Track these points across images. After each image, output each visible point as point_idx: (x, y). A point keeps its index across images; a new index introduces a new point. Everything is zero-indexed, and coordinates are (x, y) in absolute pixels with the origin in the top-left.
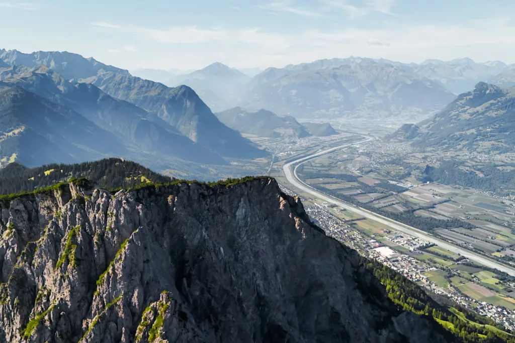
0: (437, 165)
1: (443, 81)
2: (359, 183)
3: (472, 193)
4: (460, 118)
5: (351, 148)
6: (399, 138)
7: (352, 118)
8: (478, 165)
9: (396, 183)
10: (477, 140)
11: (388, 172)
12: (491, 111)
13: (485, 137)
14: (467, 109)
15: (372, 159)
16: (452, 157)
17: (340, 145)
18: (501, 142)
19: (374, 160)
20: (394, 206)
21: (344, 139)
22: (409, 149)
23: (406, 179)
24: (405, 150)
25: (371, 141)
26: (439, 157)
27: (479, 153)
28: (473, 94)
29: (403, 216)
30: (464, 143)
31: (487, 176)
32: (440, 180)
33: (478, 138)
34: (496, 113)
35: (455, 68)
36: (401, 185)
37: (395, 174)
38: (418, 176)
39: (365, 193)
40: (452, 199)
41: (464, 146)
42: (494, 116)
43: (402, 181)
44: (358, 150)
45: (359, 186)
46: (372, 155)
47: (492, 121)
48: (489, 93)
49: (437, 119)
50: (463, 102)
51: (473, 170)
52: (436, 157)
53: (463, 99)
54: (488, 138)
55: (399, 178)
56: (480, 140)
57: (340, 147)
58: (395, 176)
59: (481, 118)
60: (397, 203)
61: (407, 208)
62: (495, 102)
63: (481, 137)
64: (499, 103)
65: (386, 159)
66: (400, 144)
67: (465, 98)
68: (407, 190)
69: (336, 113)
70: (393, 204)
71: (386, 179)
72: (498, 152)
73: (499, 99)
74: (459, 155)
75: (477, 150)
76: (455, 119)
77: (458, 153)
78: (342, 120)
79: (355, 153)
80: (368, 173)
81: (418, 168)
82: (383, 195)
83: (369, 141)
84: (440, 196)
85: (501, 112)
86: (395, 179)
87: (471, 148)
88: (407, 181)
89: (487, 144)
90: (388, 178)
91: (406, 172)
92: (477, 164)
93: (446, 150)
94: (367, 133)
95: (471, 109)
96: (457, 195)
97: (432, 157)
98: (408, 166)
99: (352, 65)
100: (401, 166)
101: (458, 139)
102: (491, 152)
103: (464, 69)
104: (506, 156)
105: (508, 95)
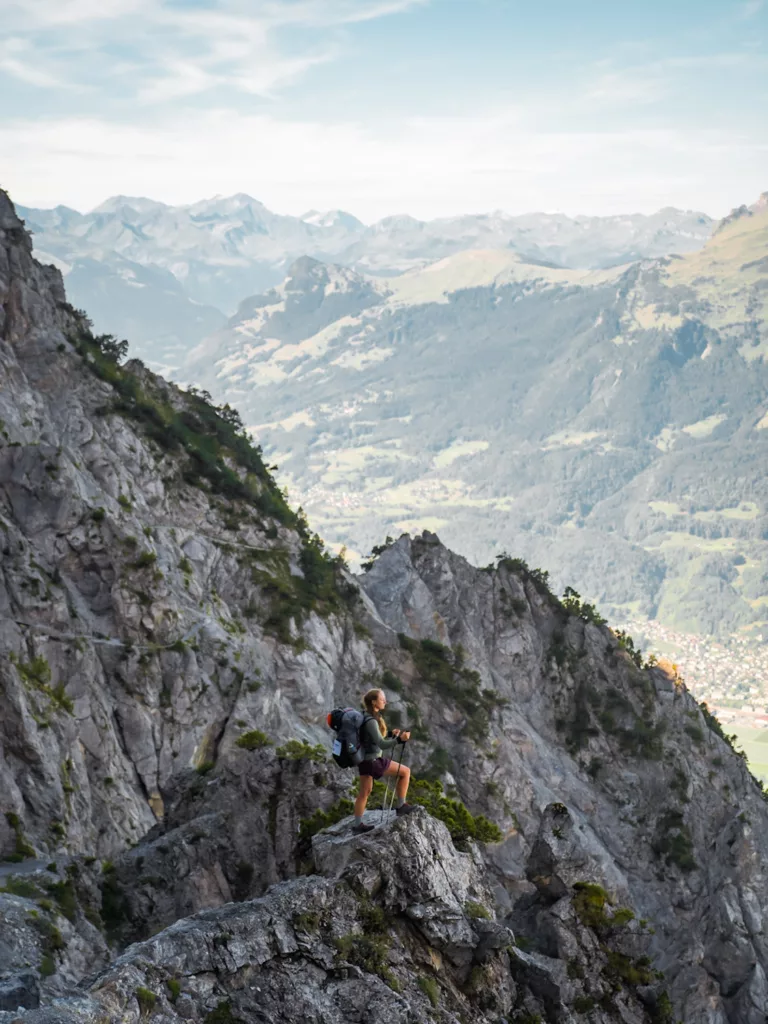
1: (179, 271)
4: (252, 379)
8: (336, 525)
10: (319, 449)
12: (348, 353)
13: (343, 435)
14: (273, 351)
18: (394, 446)
27: (333, 487)
28: (284, 296)
33: (321, 441)
34: (364, 357)
35: (211, 226)
42: (360, 368)
47: (355, 382)
48: (332, 295)
50: (257, 324)
53: (254, 316)
54: (351, 437)
56: (330, 446)
59: (320, 376)
62: (354, 322)
63: (330, 436)
64: (371, 327)
67: (260, 311)
72: (389, 480)
73: (365, 312)
75: (324, 478)
76: (238, 383)
85: (378, 354)
87: (302, 474)
89: (353, 458)
92: (330, 521)
95: (286, 347)
102: (368, 481)
103: (239, 233)
104: (414, 492)
105: (391, 299)
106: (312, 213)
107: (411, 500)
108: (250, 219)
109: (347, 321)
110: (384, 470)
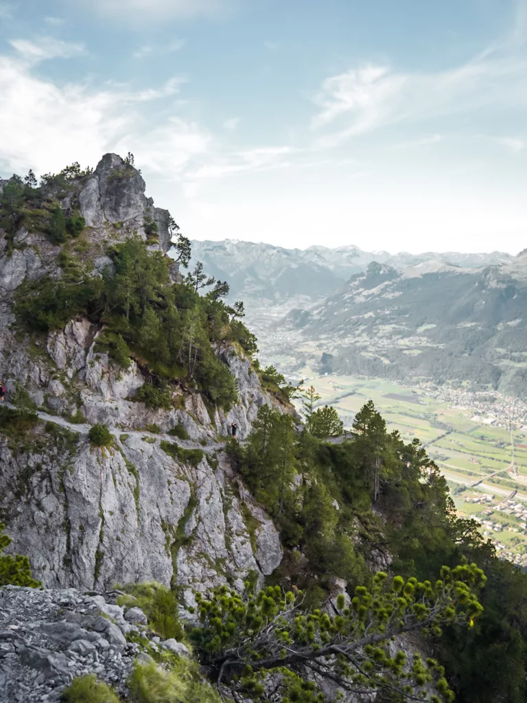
0: (335, 353)
1: (331, 267)
3: (378, 384)
4: (354, 301)
6: (288, 326)
8: (382, 350)
9: (287, 375)
10: (376, 325)
11: (277, 364)
12: (387, 293)
13: (385, 321)
14: (361, 292)
16: (351, 344)
18: (402, 325)
22: (300, 338)
23: (299, 371)
24: (295, 339)
26: (336, 344)
27: (381, 338)
28: (366, 274)
30: (362, 327)
31: (393, 361)
32: (339, 371)
33: (377, 322)
34: (392, 295)
35: (342, 254)
36: (294, 378)
37: (285, 365)
38: (314, 366)
40: (357, 392)
41: (363, 331)
42: (391, 298)
43: (295, 373)
47: (389, 303)
48: (382, 274)
49: (330, 303)
50: (356, 283)
51: (376, 356)
52: (334, 345)
53: (356, 280)
55: (291, 370)
56: (380, 324)
58: (285, 368)
59: (378, 300)
62: (390, 283)
63: (380, 320)
64: (395, 285)
65: (274, 350)
66: (288, 333)
67: (358, 279)
72: (401, 336)
73: (394, 280)
74: (358, 342)
75: (378, 335)
76: (349, 302)
77: (357, 339)
81: (313, 357)
84: (342, 388)
85: (397, 294)
86: (285, 371)
87: (370, 333)
88: (300, 373)
89: (388, 328)
91: (299, 362)
92: (380, 349)
93: (343, 337)
95: (367, 291)
96: (361, 386)
97: (329, 345)
98: (300, 355)
99: (228, 247)
100: (292, 355)
101: (357, 324)
102: (393, 336)
103: (351, 256)
104: (409, 341)
105: (403, 276)
106: (374, 251)
107: (408, 343)
108: (355, 253)
109: (386, 283)
110: (399, 332)
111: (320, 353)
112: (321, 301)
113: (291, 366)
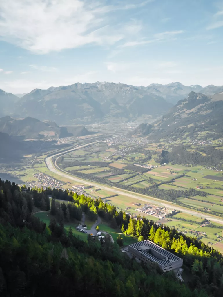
0: (170, 150)
1: (164, 97)
2: (110, 167)
3: (199, 169)
4: (180, 117)
5: (102, 143)
6: (138, 134)
7: (101, 123)
8: (201, 148)
9: (140, 165)
10: (196, 131)
11: (133, 158)
12: (202, 111)
13: (202, 129)
14: (185, 111)
15: (119, 150)
16: (179, 144)
17: (94, 142)
18: (213, 131)
19: (121, 150)
20: (141, 183)
21: (96, 137)
22: (147, 142)
23: (147, 162)
24: (143, 143)
25: (117, 138)
26: (170, 145)
27: (199, 140)
28: (188, 100)
29: (150, 190)
30: (187, 134)
31: (209, 155)
32: (173, 161)
34: (206, 112)
35: (171, 88)
36: (144, 167)
37: (138, 159)
38: (157, 159)
39: (116, 175)
40: (186, 174)
41: (187, 136)
42: (205, 114)
43: (144, 163)
44: (107, 144)
45: (111, 170)
46: (119, 147)
47: (203, 117)
48: (198, 99)
49: (165, 119)
50: (182, 106)
51: (197, 151)
52: (168, 145)
54: (203, 129)
55: (142, 162)
56: (198, 131)
57: (93, 143)
58: (139, 160)
59: (196, 116)
60: (143, 181)
61: (152, 184)
62: (203, 105)
63: (198, 129)
64: (207, 106)
65: (130, 149)
66: (139, 138)
67: (182, 103)
68: (149, 170)
69: (89, 120)
70: (140, 182)
71: (132, 163)
72: (212, 138)
73: (206, 103)
74: (184, 143)
75: (197, 138)
76: (177, 118)
77: (184, 141)
78: (94, 125)
79: (105, 146)
80: (116, 159)
81: (156, 153)
82: (131, 175)
83: (116, 138)
84: (176, 173)
85: (209, 111)
86: (138, 162)
87: (192, 137)
88: (148, 163)
89: (204, 133)
90: (133, 163)
91: (147, 156)
92: (199, 147)
93: (175, 139)
94: (114, 133)
95: (188, 110)
96: (188, 171)
97: (165, 145)
98: (148, 152)
99: (99, 86)
100: (142, 153)
101: (183, 131)
102: (207, 139)
103: (177, 89)
104: (218, 141)
105: (212, 100)
106: (192, 85)
107: (218, 143)
108: (179, 86)
109: (201, 105)
110: (211, 136)
111: (160, 150)
112: (159, 118)
113: (142, 159)
